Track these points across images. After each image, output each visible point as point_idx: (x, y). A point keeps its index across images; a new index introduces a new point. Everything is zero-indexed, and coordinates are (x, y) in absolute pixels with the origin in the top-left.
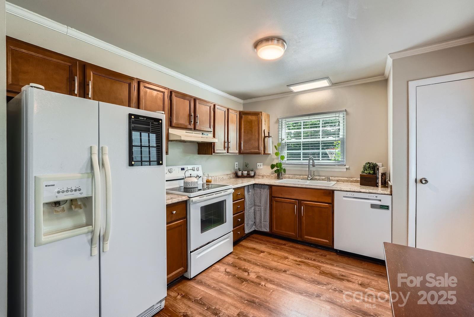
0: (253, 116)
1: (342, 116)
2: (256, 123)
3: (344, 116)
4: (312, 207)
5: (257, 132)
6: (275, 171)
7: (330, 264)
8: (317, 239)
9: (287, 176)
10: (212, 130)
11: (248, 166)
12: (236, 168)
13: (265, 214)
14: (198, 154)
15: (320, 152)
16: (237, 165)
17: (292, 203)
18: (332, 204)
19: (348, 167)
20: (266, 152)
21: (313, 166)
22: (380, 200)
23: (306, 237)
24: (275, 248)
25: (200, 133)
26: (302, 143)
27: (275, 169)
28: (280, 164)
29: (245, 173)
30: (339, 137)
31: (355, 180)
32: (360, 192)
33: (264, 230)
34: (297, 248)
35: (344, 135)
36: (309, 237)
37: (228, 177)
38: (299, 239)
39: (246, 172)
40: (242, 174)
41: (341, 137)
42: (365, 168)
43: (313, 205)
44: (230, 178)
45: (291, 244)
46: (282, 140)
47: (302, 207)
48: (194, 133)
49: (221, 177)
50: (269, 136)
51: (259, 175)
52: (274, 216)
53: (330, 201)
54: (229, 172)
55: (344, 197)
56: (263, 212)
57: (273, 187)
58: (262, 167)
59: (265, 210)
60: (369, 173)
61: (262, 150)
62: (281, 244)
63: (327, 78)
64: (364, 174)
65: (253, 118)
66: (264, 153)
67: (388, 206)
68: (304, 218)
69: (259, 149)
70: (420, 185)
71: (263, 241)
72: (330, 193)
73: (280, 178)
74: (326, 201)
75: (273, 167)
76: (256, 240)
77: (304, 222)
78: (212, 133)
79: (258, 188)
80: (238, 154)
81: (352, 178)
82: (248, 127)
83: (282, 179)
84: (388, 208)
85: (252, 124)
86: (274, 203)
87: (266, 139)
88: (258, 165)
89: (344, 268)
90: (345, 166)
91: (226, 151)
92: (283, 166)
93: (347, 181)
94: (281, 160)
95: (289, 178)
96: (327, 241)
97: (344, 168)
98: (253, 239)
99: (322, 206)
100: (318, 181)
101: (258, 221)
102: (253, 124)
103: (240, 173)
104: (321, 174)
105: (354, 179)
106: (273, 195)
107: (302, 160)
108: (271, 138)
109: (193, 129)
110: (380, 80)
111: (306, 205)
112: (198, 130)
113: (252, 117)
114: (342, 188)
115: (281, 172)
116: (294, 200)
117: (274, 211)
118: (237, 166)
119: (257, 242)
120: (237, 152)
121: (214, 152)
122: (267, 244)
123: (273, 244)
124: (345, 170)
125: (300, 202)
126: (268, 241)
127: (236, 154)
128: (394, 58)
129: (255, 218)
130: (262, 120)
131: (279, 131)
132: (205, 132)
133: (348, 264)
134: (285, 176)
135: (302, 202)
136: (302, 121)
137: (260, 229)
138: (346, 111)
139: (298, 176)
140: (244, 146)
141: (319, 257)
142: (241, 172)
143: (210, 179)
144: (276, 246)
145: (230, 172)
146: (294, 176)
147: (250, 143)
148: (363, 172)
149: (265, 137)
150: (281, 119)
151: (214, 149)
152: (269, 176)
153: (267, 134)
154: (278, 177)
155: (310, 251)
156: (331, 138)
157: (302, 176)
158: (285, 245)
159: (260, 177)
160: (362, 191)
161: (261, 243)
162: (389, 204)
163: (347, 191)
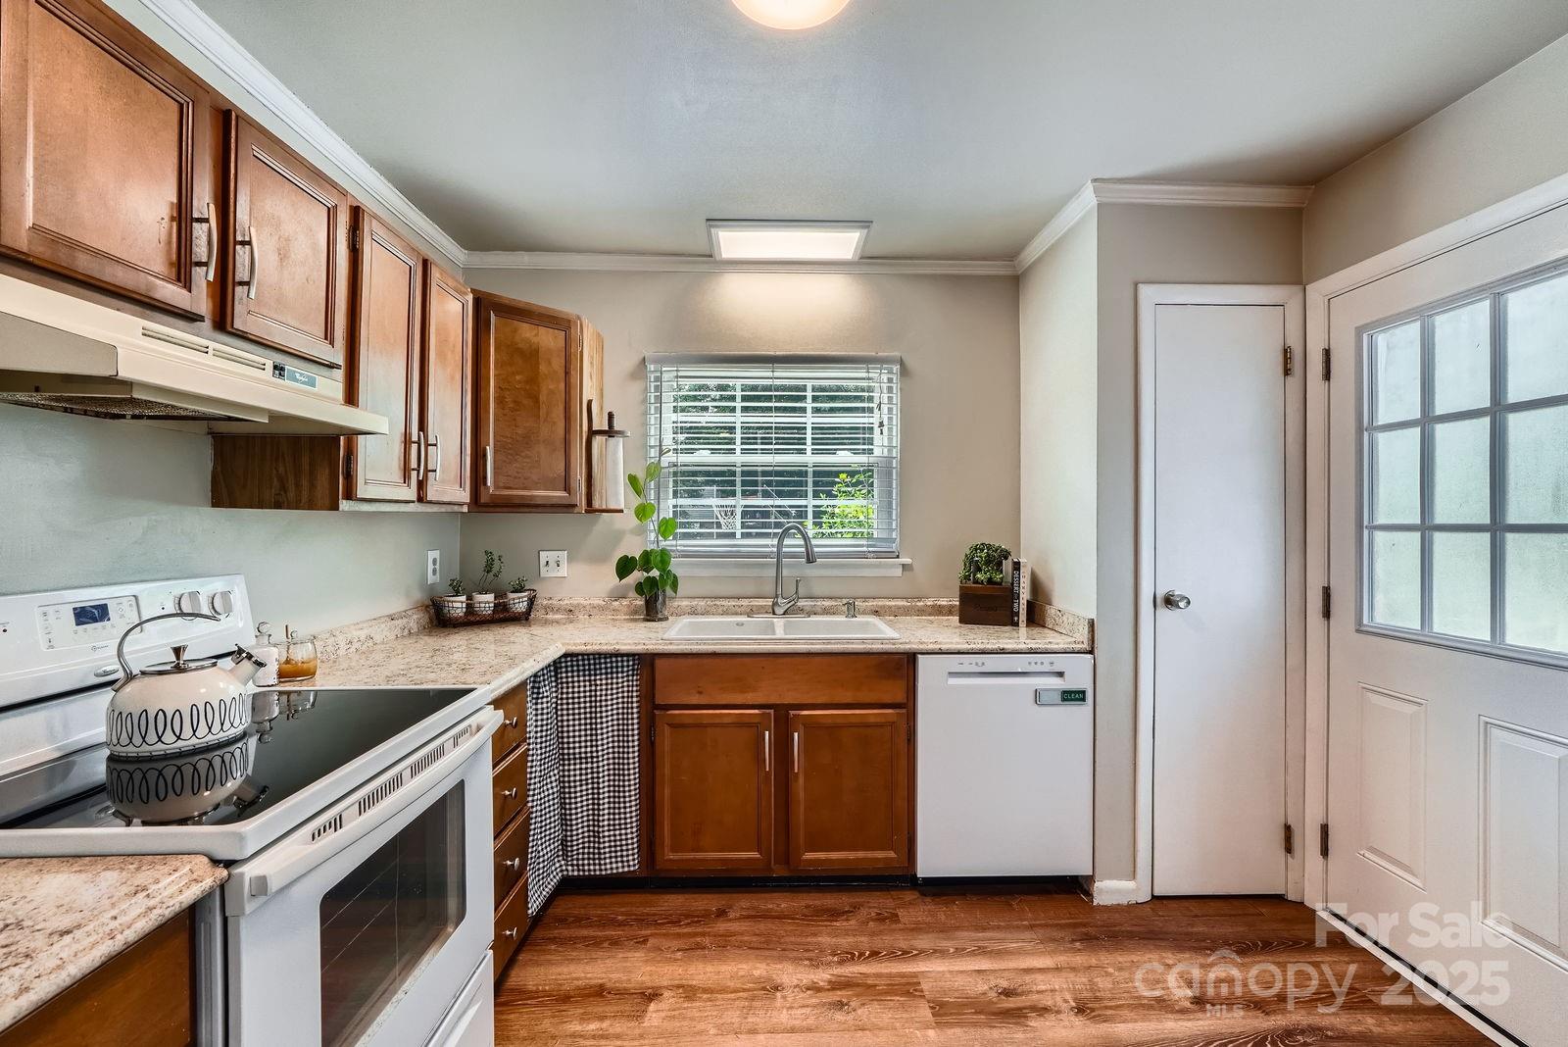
0: (542, 330)
1: (885, 378)
2: (558, 364)
3: (890, 380)
4: (833, 728)
5: (561, 407)
6: (640, 588)
7: (935, 951)
8: (851, 855)
9: (685, 603)
10: (338, 356)
11: (495, 569)
12: (431, 579)
13: (617, 791)
14: (214, 505)
15: (806, 507)
16: (437, 567)
17: (749, 725)
18: (908, 706)
19: (907, 560)
20: (596, 504)
21: (809, 561)
22: (1061, 674)
23: (809, 856)
24: (694, 949)
25: (263, 360)
26: (738, 470)
27: (637, 576)
28: (662, 557)
29: (486, 601)
30: (871, 452)
31: (933, 606)
32: (1003, 651)
33: (612, 867)
34: (780, 917)
35: (890, 448)
36: (821, 855)
37: (398, 632)
38: (779, 871)
39: (490, 597)
40: (469, 607)
41: (877, 452)
42: (973, 565)
43: (838, 721)
44: (406, 632)
45: (744, 902)
46: (661, 453)
47: (796, 734)
48: (218, 354)
49: (363, 634)
50: (610, 432)
51: (548, 609)
52: (667, 792)
53: (900, 698)
54: (398, 604)
55: (952, 674)
56: (604, 785)
57: (658, 662)
58: (563, 571)
59: (619, 771)
60: (990, 581)
61: (581, 494)
62: (704, 917)
63: (864, 224)
64: (970, 584)
65: (548, 339)
66: (590, 509)
67: (1083, 692)
68: (801, 780)
69: (567, 488)
70: (1164, 613)
71: (621, 924)
72: (902, 666)
73: (660, 616)
74: (887, 699)
75: (625, 567)
76: (585, 932)
77: (802, 795)
78: (339, 374)
79: (578, 671)
80: (465, 509)
81: (920, 599)
82: (518, 378)
83: (667, 619)
84: (1084, 696)
85: (538, 363)
86: (666, 739)
87: (598, 441)
88: (543, 562)
89: (982, 952)
90: (898, 557)
91: (411, 493)
92: (676, 566)
93: (906, 612)
94: (660, 538)
95: (694, 612)
96: (892, 854)
97: (893, 566)
98: (566, 933)
99: (872, 720)
100: (814, 618)
101: (580, 829)
102: (543, 368)
103: (457, 605)
104: (817, 590)
105: (929, 604)
106: (659, 701)
107: (738, 536)
108: (619, 441)
109: (207, 325)
110: (1002, 273)
111: (811, 726)
112: (243, 336)
113: (536, 335)
114: (940, 643)
115: (664, 591)
116: (757, 711)
117: (666, 769)
118: (434, 571)
119: (596, 943)
120: (464, 496)
121: (350, 495)
122: (645, 941)
123: (677, 930)
124: (899, 572)
125: (783, 717)
126: (642, 921)
127: (456, 508)
128: (1105, 200)
129: (565, 821)
130: (582, 352)
131: (646, 413)
132: (296, 362)
133: (984, 929)
134: (676, 604)
135: (792, 712)
136: (739, 383)
137: (593, 869)
138: (902, 363)
139: (733, 603)
140: (496, 468)
141: (881, 932)
142: (463, 598)
143: (301, 654)
144: (695, 935)
145: (400, 600)
146: (714, 603)
147: (527, 457)
148: (967, 578)
149: (592, 433)
150: (657, 361)
151: (350, 477)
152: (602, 609)
153: (600, 423)
154: (652, 611)
155: (835, 914)
156: (844, 457)
157: (745, 602)
158: (721, 913)
159: (558, 617)
160: (1006, 646)
161: (615, 943)
162: (1084, 683)
163: (959, 653)
